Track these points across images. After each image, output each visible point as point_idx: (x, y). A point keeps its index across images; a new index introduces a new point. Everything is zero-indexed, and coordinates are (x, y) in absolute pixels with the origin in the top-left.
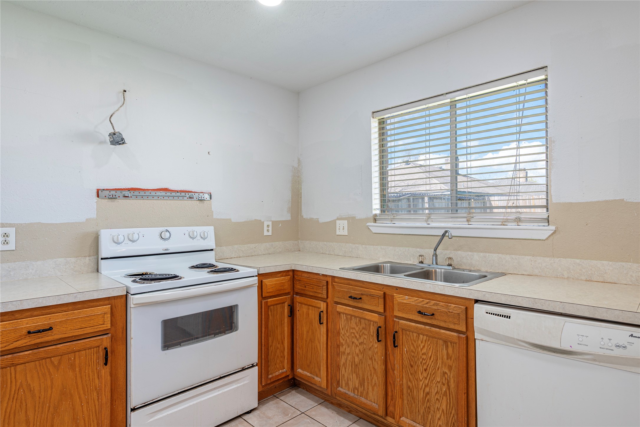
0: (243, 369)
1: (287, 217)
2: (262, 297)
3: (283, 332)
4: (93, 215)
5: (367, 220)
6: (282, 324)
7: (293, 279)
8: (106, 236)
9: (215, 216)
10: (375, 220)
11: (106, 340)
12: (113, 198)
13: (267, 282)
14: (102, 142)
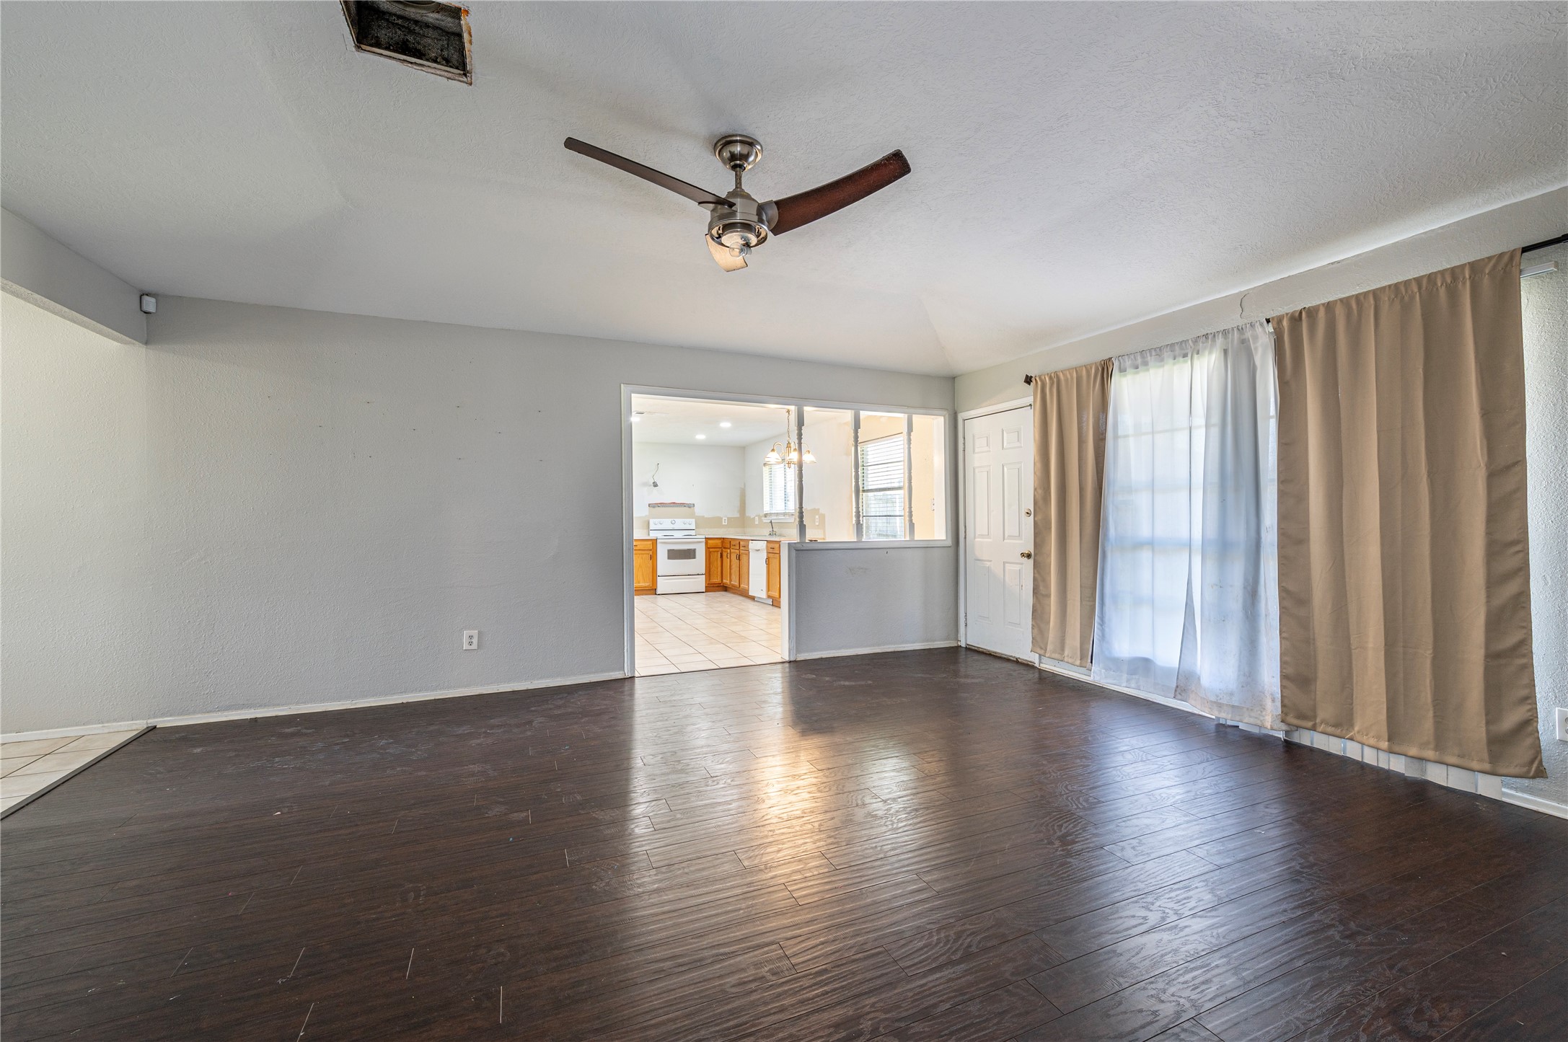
0: (698, 575)
1: (738, 515)
2: (708, 548)
3: (717, 565)
4: (647, 513)
5: (762, 517)
6: (717, 559)
7: (723, 542)
8: (652, 521)
9: (696, 514)
10: (766, 517)
11: (651, 553)
12: (654, 507)
13: (710, 541)
14: (650, 485)
